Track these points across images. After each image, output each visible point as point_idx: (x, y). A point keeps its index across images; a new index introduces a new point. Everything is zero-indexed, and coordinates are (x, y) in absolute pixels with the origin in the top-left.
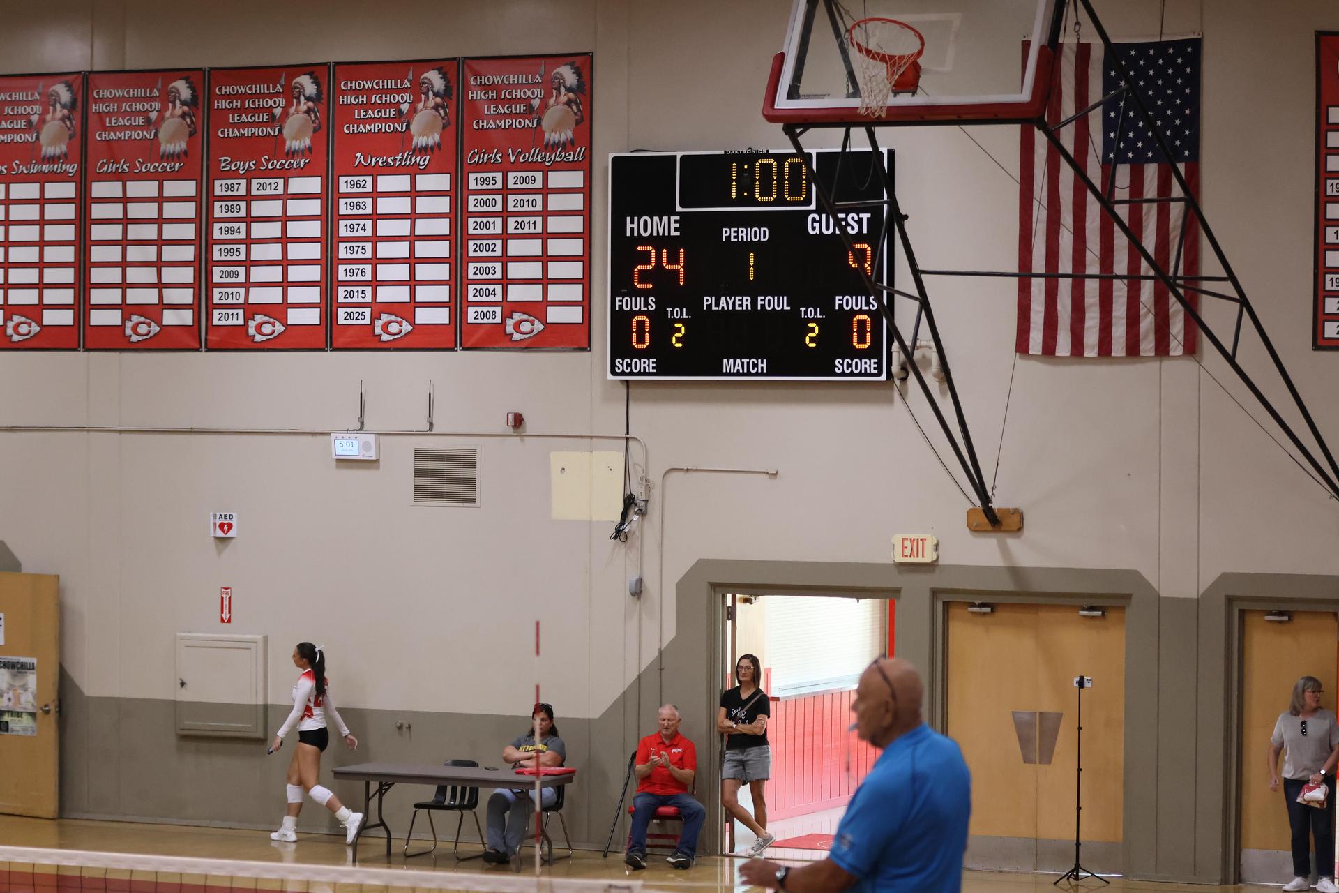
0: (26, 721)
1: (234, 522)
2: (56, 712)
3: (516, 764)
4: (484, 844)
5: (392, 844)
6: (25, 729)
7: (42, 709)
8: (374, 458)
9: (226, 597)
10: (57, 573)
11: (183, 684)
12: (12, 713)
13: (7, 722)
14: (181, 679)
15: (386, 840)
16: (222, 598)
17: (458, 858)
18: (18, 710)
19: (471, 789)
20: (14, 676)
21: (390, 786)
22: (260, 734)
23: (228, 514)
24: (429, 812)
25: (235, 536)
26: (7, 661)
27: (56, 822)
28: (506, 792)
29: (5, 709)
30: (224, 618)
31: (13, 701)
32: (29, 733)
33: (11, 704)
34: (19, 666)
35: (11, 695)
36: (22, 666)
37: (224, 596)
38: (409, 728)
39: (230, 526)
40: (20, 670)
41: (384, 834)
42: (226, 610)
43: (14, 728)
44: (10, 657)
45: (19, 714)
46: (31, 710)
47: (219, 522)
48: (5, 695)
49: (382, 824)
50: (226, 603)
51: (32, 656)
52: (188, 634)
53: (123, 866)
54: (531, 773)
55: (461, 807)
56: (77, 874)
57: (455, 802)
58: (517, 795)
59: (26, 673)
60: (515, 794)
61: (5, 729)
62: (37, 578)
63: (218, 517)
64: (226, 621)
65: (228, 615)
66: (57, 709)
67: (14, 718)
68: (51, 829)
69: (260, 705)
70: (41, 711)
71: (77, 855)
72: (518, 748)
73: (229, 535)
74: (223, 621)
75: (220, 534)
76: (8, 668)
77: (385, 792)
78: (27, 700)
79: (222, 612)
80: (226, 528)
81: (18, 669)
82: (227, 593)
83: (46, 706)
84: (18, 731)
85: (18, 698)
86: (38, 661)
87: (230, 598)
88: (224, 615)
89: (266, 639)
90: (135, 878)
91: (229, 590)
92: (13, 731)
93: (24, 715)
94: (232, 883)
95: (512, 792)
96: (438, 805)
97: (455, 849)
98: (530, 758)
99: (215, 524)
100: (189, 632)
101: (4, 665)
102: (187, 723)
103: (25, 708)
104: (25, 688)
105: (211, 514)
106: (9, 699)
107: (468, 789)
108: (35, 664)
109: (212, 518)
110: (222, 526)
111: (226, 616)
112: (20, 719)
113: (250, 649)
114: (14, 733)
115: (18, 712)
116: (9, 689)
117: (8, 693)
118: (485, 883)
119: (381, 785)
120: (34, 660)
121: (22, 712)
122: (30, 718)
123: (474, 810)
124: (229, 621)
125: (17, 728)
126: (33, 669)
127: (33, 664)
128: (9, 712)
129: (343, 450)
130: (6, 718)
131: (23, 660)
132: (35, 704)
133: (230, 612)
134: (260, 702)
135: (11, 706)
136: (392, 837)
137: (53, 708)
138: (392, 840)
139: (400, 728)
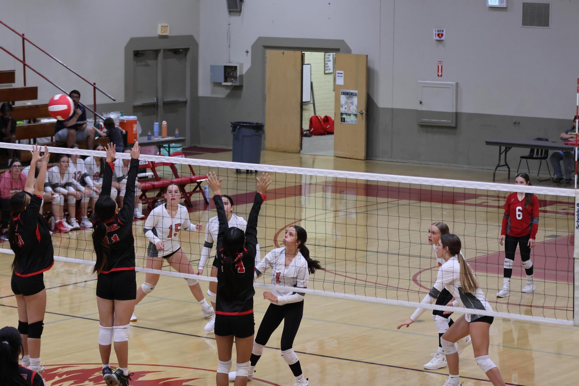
0: (353, 118)
1: (444, 33)
2: (366, 114)
3: (566, 140)
4: (550, 175)
5: (510, 174)
6: (352, 121)
7: (359, 113)
8: (505, 6)
9: (440, 66)
10: (367, 54)
11: (421, 103)
12: (346, 114)
13: (344, 118)
14: (420, 101)
15: (508, 172)
16: (438, 66)
17: (539, 180)
18: (349, 113)
19: (545, 150)
20: (348, 98)
21: (510, 148)
22: (454, 125)
23: (441, 30)
24: (527, 160)
25: (444, 39)
26: (345, 92)
27: (365, 161)
28: (561, 152)
29: (344, 112)
30: (439, 74)
31: (347, 109)
32: (354, 123)
33: (346, 110)
34: (350, 94)
35: (346, 106)
36: (351, 94)
37: (439, 65)
38: (519, 123)
39: (442, 35)
40: (350, 96)
41: (507, 169)
42: (440, 71)
43: (347, 121)
44: (346, 90)
45: (349, 115)
46: (355, 113)
47: (437, 33)
48: (344, 107)
49: (506, 165)
50: (440, 68)
51: (355, 90)
52: (423, 81)
53: (396, 181)
54: (571, 144)
55: (540, 158)
56: (376, 184)
57: (538, 156)
58: (566, 153)
59: (353, 97)
60: (564, 153)
61: (343, 121)
62: (358, 56)
63: (437, 31)
64: (440, 76)
65: (441, 74)
66: (366, 113)
67: (347, 116)
68: (362, 164)
69: (454, 112)
70: (359, 114)
71: (375, 176)
72: (567, 133)
73: (442, 39)
74: (438, 76)
75: (438, 39)
76: (345, 95)
77: (508, 151)
78: (353, 109)
79: (438, 72)
80: (440, 36)
81: (350, 95)
82: (440, 64)
83: (361, 111)
84: (349, 122)
85: (349, 107)
86: (358, 92)
87: (442, 66)
88: (439, 73)
89: (457, 84)
90: (401, 186)
91: (441, 63)
92: (347, 122)
93: (352, 115)
94: (443, 189)
95: (563, 152)
96: (531, 157)
97: (538, 176)
98: (572, 138)
99: (436, 34)
100: (424, 80)
101: (344, 93)
102: (422, 120)
103: (352, 112)
104: (352, 103)
105: (434, 29)
106: (346, 108)
107: (544, 150)
108: (357, 93)
109: (434, 31)
110: (438, 35)
111: (440, 74)
112: (350, 117)
113: (450, 88)
114: (347, 123)
115: (349, 114)
116: (345, 104)
117: (345, 105)
118: (553, 191)
119: (506, 148)
120: (356, 92)
121: (351, 114)
122: (354, 117)
123: (546, 160)
124: (441, 76)
125: (349, 121)
126: (356, 95)
127: (356, 93)
128: (345, 114)
129: (492, 3)
130: (344, 116)
131: (352, 91)
132: (357, 111)
133: (442, 72)
134: (454, 111)
135: (346, 111)
136: (511, 170)
137: (364, 112)
138: (511, 172)
139: (515, 123)
